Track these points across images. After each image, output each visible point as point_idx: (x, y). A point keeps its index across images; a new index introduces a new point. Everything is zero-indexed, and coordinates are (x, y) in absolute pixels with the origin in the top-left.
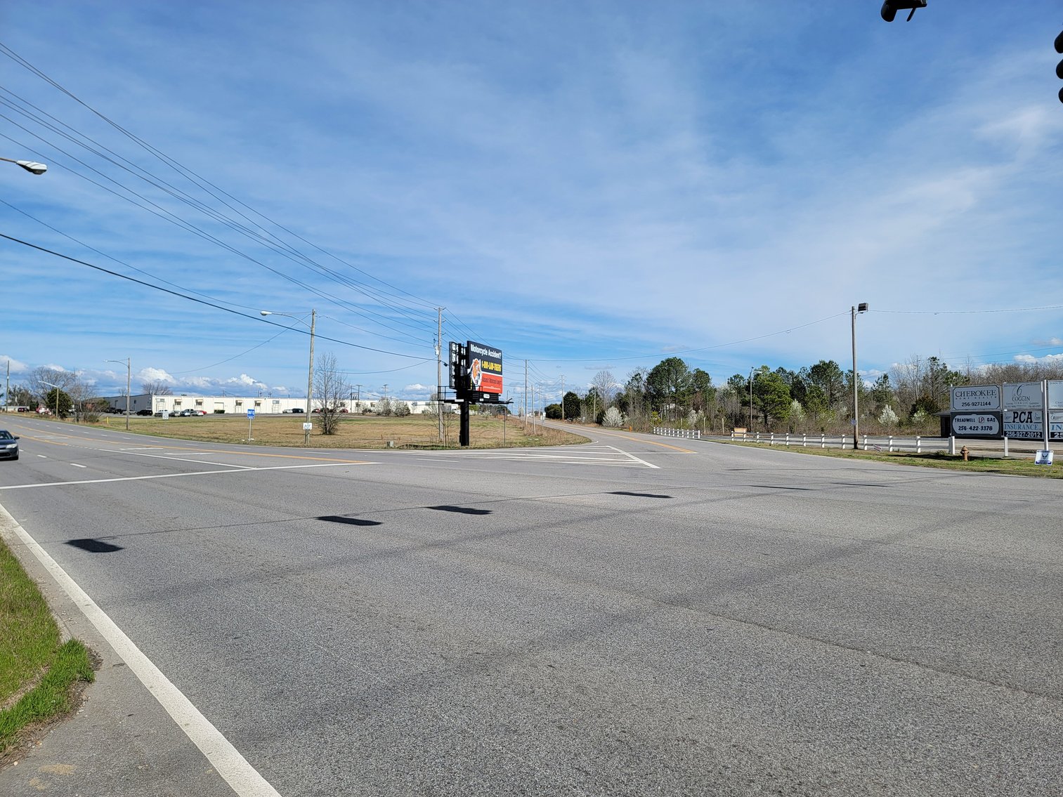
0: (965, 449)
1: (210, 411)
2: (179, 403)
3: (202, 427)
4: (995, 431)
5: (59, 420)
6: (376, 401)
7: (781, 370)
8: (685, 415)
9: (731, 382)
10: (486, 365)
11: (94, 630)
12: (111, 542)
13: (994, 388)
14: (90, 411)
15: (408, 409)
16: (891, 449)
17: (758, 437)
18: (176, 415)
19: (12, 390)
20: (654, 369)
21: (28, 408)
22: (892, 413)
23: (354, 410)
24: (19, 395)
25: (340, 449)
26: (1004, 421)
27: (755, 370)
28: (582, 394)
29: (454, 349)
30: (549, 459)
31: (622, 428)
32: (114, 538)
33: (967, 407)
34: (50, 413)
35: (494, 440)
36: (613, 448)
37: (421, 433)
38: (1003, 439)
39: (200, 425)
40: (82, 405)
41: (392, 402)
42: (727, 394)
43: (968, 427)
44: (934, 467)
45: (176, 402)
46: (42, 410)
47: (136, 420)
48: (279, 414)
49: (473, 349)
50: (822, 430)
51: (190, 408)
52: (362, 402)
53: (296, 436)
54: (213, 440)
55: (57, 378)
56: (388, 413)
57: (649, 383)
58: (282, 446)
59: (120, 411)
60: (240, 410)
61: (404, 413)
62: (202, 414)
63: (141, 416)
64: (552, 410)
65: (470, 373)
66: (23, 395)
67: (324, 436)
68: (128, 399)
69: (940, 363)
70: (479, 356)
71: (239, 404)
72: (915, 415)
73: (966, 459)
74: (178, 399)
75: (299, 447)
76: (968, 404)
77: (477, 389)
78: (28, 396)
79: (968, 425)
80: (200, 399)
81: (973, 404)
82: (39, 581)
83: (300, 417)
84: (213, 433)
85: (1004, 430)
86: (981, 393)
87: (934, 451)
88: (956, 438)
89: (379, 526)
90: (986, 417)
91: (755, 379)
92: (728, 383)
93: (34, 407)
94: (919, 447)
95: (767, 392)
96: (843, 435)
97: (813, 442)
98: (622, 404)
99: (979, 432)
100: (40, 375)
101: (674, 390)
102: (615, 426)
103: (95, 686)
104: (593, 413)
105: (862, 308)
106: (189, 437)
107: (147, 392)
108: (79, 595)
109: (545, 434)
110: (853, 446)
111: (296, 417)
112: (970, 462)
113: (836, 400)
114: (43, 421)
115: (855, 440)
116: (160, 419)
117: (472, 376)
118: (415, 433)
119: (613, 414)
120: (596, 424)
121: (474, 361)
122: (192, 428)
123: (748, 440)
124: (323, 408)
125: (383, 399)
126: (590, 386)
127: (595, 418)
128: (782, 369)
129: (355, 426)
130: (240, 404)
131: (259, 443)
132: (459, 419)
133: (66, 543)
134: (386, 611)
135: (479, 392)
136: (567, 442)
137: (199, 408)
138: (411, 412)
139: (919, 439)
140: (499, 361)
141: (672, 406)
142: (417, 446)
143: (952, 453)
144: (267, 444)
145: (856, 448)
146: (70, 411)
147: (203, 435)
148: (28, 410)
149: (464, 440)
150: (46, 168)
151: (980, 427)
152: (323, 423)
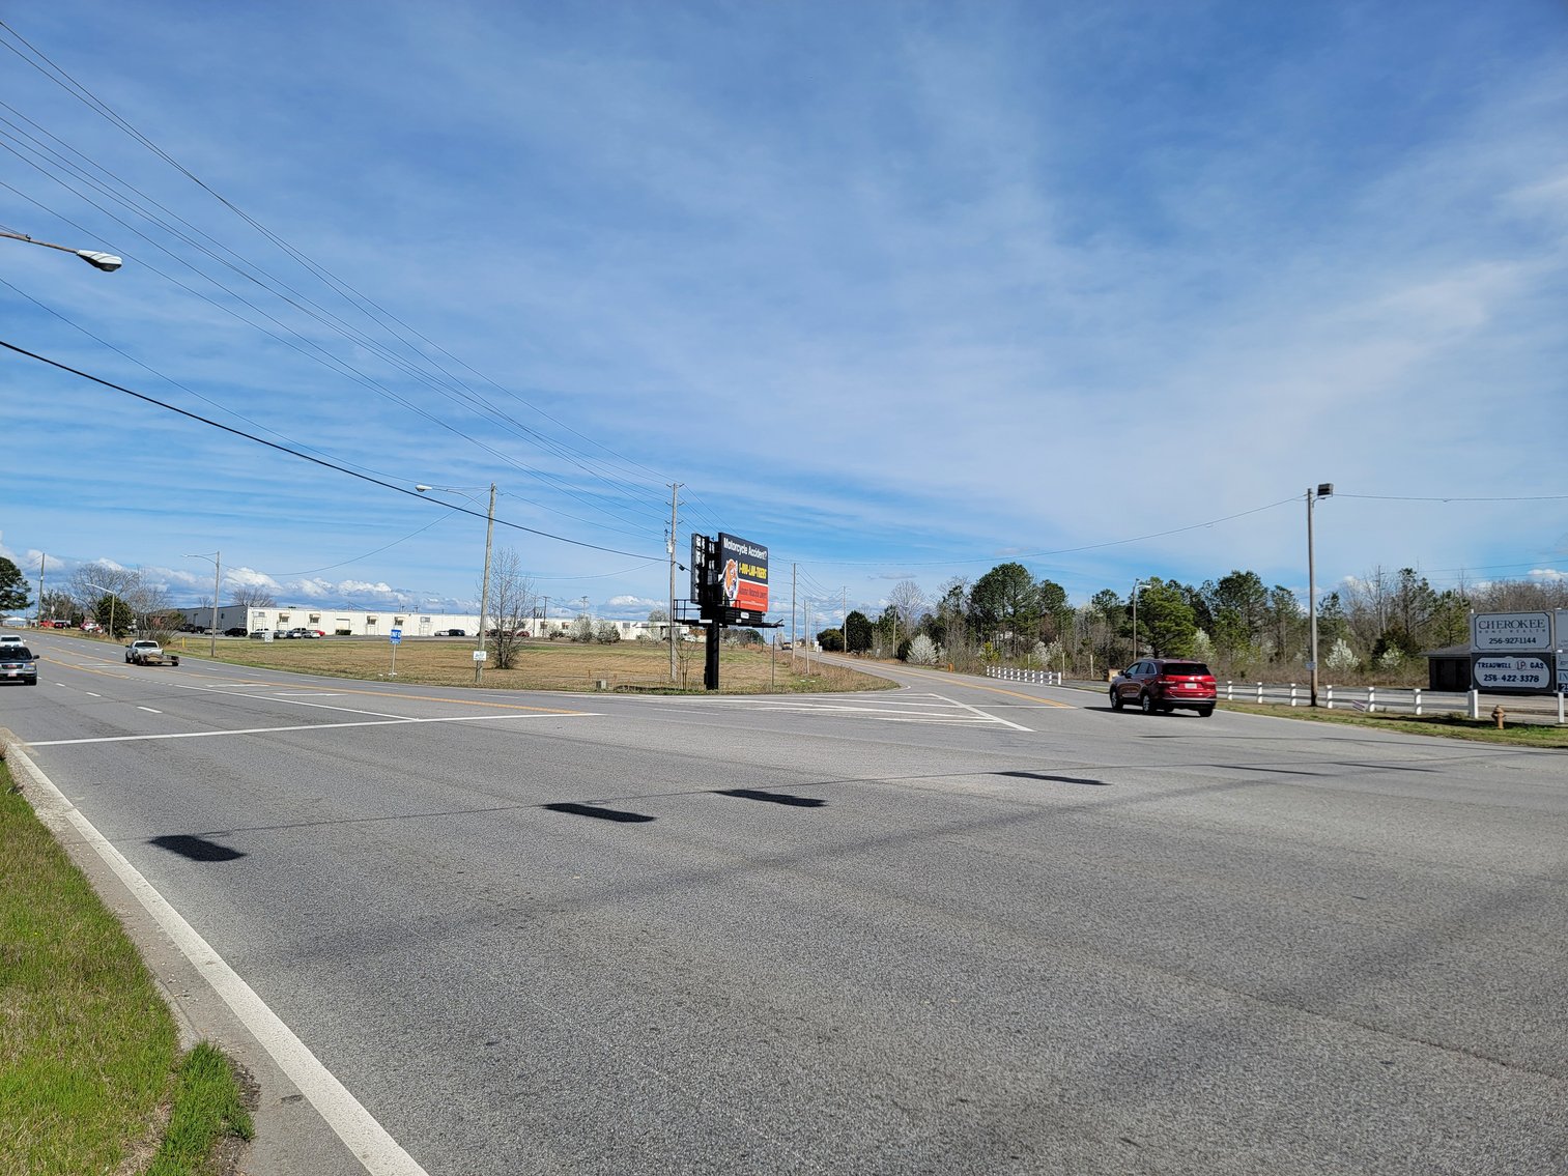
0: (1499, 710)
1: (330, 631)
2: (284, 619)
3: (318, 654)
4: (1544, 682)
5: (115, 641)
6: (571, 621)
7: (1174, 584)
8: (1028, 648)
9: (1097, 600)
10: (745, 569)
11: (231, 1016)
12: (223, 842)
13: (1542, 616)
14: (159, 626)
15: (617, 633)
16: (1372, 708)
18: (280, 636)
19: (47, 597)
20: (982, 580)
21: (69, 622)
22: (1348, 652)
23: (538, 633)
24: (57, 604)
25: (530, 692)
26: (1558, 667)
27: (1141, 583)
28: (873, 616)
29: (699, 544)
31: (937, 666)
32: (227, 834)
33: (1498, 646)
34: (101, 631)
36: (941, 698)
37: (640, 669)
38: (1556, 695)
39: (317, 651)
40: (148, 619)
41: (593, 623)
42: (1091, 619)
43: (1499, 676)
44: (1464, 738)
45: (281, 617)
46: (89, 627)
47: (223, 643)
48: (429, 637)
49: (727, 544)
50: (1243, 675)
51: (301, 627)
52: (550, 621)
54: (339, 674)
55: (112, 580)
56: (587, 638)
57: (974, 600)
58: (442, 685)
59: (201, 630)
60: (372, 631)
61: (611, 639)
62: (318, 635)
63: (230, 638)
64: (829, 638)
65: (722, 580)
66: (62, 603)
67: (498, 670)
68: (215, 611)
69: (1419, 577)
70: (735, 555)
71: (371, 622)
72: (1385, 655)
73: (1501, 726)
74: (285, 612)
75: (467, 686)
76: (1500, 641)
77: (732, 604)
78: (70, 605)
79: (1499, 672)
80: (315, 614)
81: (1508, 641)
82: (120, 911)
83: (461, 642)
84: (337, 663)
85: (1558, 682)
86: (1521, 624)
87: (1444, 712)
88: (1480, 692)
89: (653, 823)
90: (1528, 661)
91: (1140, 597)
92: (1093, 602)
93: (78, 621)
94: (1418, 706)
95: (1158, 617)
96: (1293, 685)
97: (1246, 694)
98: (935, 631)
99: (1518, 684)
100: (88, 574)
101: (1011, 610)
102: (925, 663)
103: (257, 1145)
104: (891, 643)
105: (1324, 490)
106: (302, 670)
107: (238, 603)
108: (198, 948)
109: (823, 672)
110: (1309, 702)
111: (454, 641)
112: (1508, 731)
113: (1257, 631)
114: (91, 642)
115: (1313, 693)
116: (258, 641)
117: (725, 585)
118: (630, 669)
119: (922, 645)
120: (896, 660)
121: (728, 562)
122: (304, 656)
124: (497, 630)
125: (581, 618)
126: (885, 604)
127: (894, 651)
128: (1175, 582)
129: (540, 657)
130: (373, 622)
131: (406, 679)
132: (705, 648)
133: (152, 842)
134: (740, 995)
135: (734, 609)
136: (861, 687)
137: (313, 627)
138: (621, 637)
139: (1419, 694)
141: (1009, 635)
142: (641, 689)
143: (1473, 717)
144: (420, 682)
145: (1314, 704)
146: (129, 627)
147: (322, 667)
148: (69, 626)
149: (711, 680)
150: (119, 263)
151: (1519, 677)
152: (497, 652)
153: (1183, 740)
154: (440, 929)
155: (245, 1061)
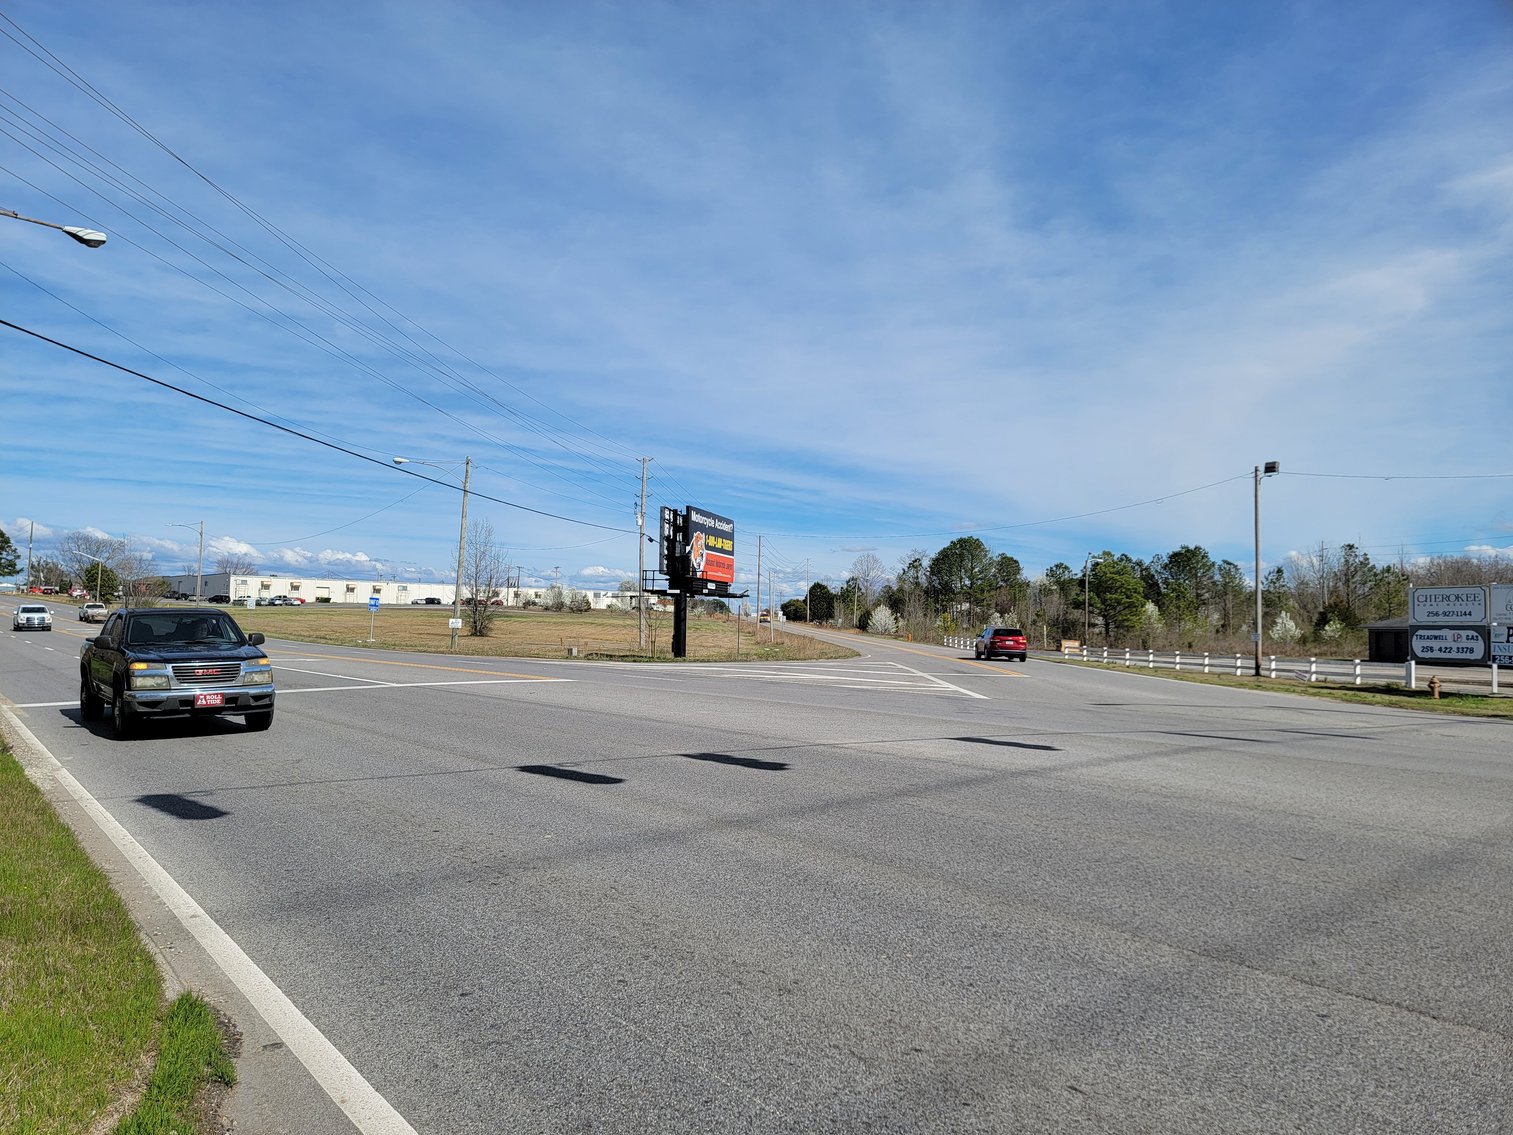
0: (1435, 680)
1: (310, 599)
2: (266, 587)
3: (299, 621)
4: (1478, 654)
6: (544, 590)
7: (1125, 558)
8: (984, 619)
9: (1051, 573)
10: (712, 541)
11: (214, 967)
12: (206, 801)
13: (1477, 590)
14: (144, 595)
15: (588, 602)
16: (1314, 678)
17: (1105, 654)
18: (262, 603)
19: (36, 564)
20: (941, 553)
21: (57, 588)
22: (1291, 624)
23: (511, 602)
24: (45, 570)
26: (1493, 639)
27: (1094, 557)
28: (835, 587)
29: (667, 517)
30: (814, 680)
31: (897, 636)
32: (210, 793)
33: (1435, 618)
34: (88, 597)
35: (717, 650)
36: (900, 666)
37: (610, 637)
38: (1490, 667)
39: (298, 618)
40: (134, 586)
41: (565, 592)
42: (1044, 591)
43: (1436, 647)
44: (1401, 707)
45: (262, 585)
46: (76, 593)
48: (406, 605)
49: (695, 517)
50: (1190, 646)
51: (282, 594)
52: (523, 591)
53: (432, 637)
54: (319, 640)
55: (98, 548)
56: (559, 607)
57: (932, 573)
58: (419, 651)
59: (185, 596)
60: (351, 598)
61: (582, 608)
62: (299, 602)
64: (793, 608)
65: (690, 552)
66: (50, 570)
67: (473, 638)
68: (199, 578)
69: (1359, 552)
70: (702, 528)
71: (350, 590)
72: (1327, 627)
73: (1437, 695)
74: (267, 580)
75: (443, 653)
76: (1437, 614)
77: (699, 574)
78: (58, 572)
79: (1436, 644)
80: (296, 582)
81: (1445, 614)
82: (107, 866)
83: (436, 610)
84: (317, 630)
85: (1493, 653)
86: (1457, 598)
87: (1382, 682)
88: (1417, 663)
89: (622, 784)
90: (1464, 633)
91: (1092, 570)
92: (1047, 575)
93: (65, 588)
94: (1358, 676)
95: (1109, 589)
96: (1238, 655)
97: (1191, 664)
98: (895, 602)
99: (1454, 655)
100: (75, 542)
101: (968, 582)
102: (885, 633)
103: (239, 1091)
104: (852, 614)
105: (1271, 468)
106: (284, 636)
107: (222, 570)
108: (183, 903)
109: (787, 641)
110: (1253, 672)
111: (430, 609)
112: (1443, 700)
113: (1204, 604)
115: (1257, 663)
116: (241, 608)
117: (692, 557)
118: (601, 637)
119: (882, 616)
120: (858, 630)
121: (695, 535)
122: (285, 623)
123: (1091, 659)
124: (472, 599)
125: (553, 587)
126: (846, 575)
127: (855, 621)
128: (1126, 556)
129: (514, 625)
130: (352, 590)
131: (384, 646)
132: (673, 618)
133: (138, 801)
134: (704, 949)
135: (702, 579)
136: (822, 655)
137: (295, 594)
138: (592, 606)
139: (1358, 664)
140: (729, 536)
141: (966, 606)
142: (611, 656)
143: (1410, 687)
144: (397, 648)
145: (1258, 674)
146: (116, 594)
147: (303, 633)
148: (57, 592)
149: (679, 648)
150: (104, 239)
151: (1455, 649)
152: (472, 620)
153: (1133, 708)
154: (416, 885)
155: (229, 1010)
